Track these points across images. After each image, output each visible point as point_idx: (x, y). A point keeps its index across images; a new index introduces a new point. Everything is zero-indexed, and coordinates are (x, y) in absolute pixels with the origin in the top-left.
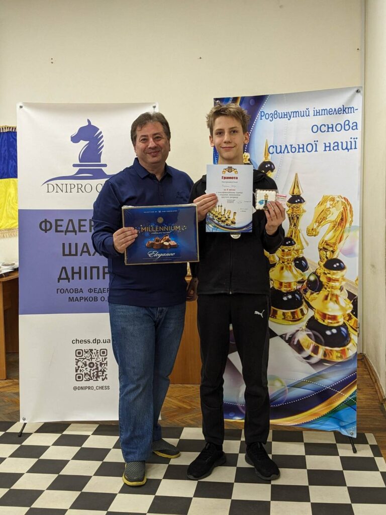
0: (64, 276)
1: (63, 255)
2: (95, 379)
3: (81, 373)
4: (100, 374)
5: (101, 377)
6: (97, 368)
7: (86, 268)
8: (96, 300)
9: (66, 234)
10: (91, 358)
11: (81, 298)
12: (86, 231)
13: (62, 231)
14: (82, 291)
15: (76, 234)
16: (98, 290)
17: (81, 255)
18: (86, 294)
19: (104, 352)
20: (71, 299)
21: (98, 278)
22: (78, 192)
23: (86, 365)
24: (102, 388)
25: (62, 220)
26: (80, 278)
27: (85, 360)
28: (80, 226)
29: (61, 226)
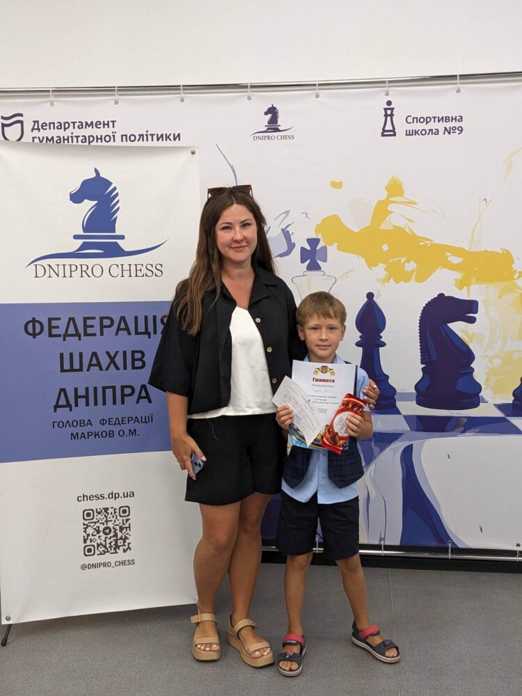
0: (63, 402)
1: (61, 372)
2: (113, 551)
3: (93, 543)
4: (120, 542)
5: (121, 548)
6: (116, 535)
7: (95, 389)
8: (111, 435)
9: (64, 340)
10: (107, 521)
11: (90, 434)
12: (95, 335)
13: (59, 336)
14: (91, 424)
15: (80, 339)
16: (114, 420)
17: (88, 370)
18: (97, 427)
19: (125, 511)
20: (74, 436)
21: (114, 403)
22: (82, 276)
23: (98, 532)
24: (123, 563)
25: (59, 319)
26: (87, 404)
27: (98, 524)
28: (86, 326)
29: (58, 327)
